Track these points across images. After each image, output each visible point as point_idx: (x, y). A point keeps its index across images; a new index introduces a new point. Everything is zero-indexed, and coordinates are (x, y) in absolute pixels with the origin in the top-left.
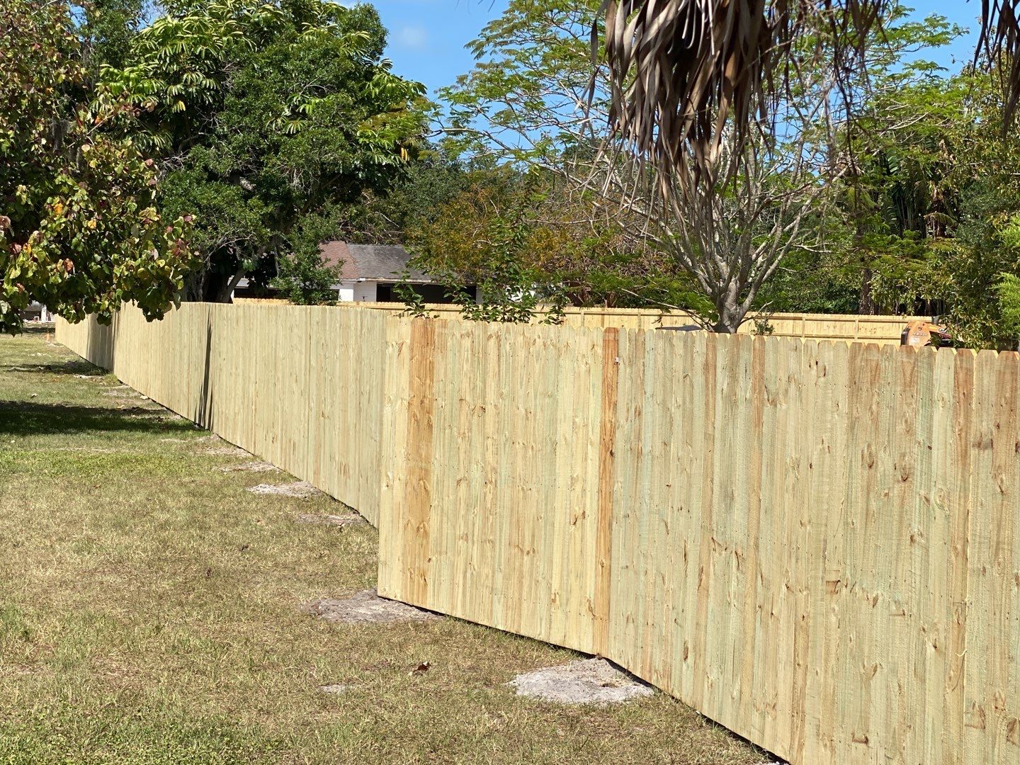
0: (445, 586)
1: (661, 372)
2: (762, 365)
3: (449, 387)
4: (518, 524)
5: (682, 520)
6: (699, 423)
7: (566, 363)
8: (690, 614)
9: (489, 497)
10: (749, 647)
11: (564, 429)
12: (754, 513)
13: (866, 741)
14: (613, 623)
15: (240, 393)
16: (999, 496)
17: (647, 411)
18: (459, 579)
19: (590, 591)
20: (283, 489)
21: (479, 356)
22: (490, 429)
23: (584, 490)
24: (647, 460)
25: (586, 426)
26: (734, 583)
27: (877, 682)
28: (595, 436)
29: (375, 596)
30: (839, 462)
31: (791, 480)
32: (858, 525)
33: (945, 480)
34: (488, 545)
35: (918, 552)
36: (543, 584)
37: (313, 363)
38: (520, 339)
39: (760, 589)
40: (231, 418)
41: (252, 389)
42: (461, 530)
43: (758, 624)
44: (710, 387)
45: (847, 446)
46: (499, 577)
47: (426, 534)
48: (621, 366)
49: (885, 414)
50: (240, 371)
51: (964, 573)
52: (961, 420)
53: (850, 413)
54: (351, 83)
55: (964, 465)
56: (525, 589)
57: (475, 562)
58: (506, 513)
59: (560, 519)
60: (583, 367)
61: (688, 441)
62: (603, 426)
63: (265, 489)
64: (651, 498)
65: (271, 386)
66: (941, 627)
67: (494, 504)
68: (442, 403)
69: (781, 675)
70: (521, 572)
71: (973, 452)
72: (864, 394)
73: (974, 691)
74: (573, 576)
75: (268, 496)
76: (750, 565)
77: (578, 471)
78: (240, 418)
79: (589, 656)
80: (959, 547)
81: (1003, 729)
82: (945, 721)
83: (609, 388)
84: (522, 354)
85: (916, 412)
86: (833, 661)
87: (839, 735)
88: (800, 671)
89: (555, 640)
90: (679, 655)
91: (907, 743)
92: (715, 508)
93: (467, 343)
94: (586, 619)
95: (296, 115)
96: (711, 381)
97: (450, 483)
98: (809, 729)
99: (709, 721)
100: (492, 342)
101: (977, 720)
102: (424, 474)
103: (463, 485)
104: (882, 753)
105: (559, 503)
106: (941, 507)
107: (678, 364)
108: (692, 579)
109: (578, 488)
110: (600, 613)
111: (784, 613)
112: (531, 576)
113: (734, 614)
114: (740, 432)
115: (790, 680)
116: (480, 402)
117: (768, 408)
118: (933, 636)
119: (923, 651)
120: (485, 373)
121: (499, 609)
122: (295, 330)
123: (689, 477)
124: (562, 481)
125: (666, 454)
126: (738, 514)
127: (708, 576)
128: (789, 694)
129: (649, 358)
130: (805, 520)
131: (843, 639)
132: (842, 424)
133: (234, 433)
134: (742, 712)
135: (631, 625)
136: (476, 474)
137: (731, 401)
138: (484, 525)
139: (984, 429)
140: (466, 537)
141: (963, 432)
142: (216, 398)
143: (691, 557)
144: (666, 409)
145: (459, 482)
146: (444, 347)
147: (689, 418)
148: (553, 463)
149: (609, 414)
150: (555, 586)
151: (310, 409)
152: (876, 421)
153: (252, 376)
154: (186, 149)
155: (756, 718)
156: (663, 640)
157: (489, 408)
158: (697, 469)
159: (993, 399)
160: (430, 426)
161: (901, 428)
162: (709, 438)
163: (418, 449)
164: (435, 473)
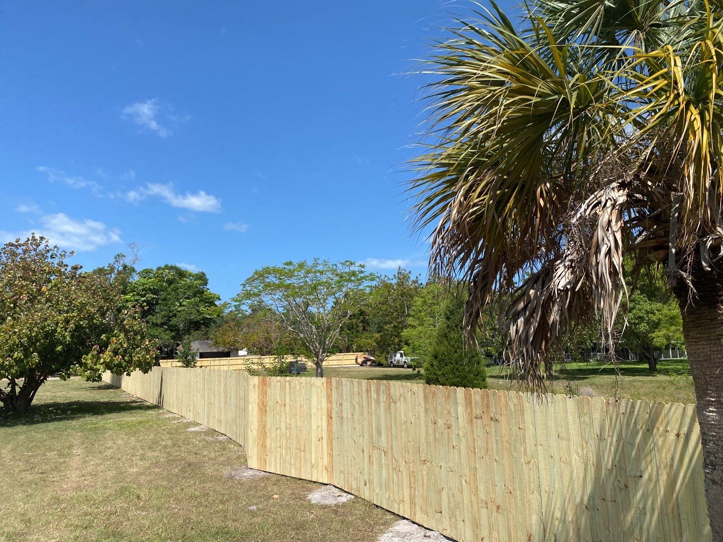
0: (273, 464)
1: (349, 392)
2: (389, 390)
3: (272, 399)
4: (299, 442)
5: (361, 440)
6: (365, 409)
7: (314, 389)
8: (366, 470)
9: (288, 433)
10: (391, 481)
11: (314, 410)
12: (390, 437)
13: (441, 512)
14: (334, 473)
15: (175, 396)
16: (486, 434)
17: (344, 404)
18: (278, 461)
19: (326, 463)
20: (197, 429)
21: (283, 388)
22: (288, 411)
23: (322, 430)
24: (345, 420)
25: (321, 409)
26: (383, 461)
27: (444, 493)
28: (325, 412)
29: (247, 468)
30: (423, 422)
31: (404, 427)
32: (431, 442)
33: (464, 429)
34: (288, 449)
35: (456, 451)
36: (309, 462)
37: (206, 387)
38: (297, 382)
39: (394, 462)
40: (171, 403)
41: (180, 394)
42: (278, 445)
43: (394, 474)
44: (369, 397)
45: (425, 417)
46: (293, 460)
47: (266, 446)
48: (333, 390)
49: (439, 407)
50: (175, 389)
51: (475, 458)
52: (469, 410)
53: (425, 407)
54: (198, 295)
55: (471, 424)
56: (302, 463)
57: (284, 455)
58: (294, 438)
59: (314, 439)
60: (320, 390)
61: (362, 414)
62: (328, 409)
63: (193, 429)
64: (348, 432)
65: (188, 394)
66: (467, 475)
67: (290, 435)
68: (270, 403)
69: (405, 491)
70: (301, 457)
71: (474, 420)
72: (430, 401)
73: (482, 496)
74: (319, 458)
75: (194, 432)
76: (389, 454)
77: (319, 424)
78: (175, 404)
79: (327, 485)
80: (472, 450)
81: (495, 509)
82: (472, 505)
83: (329, 397)
84: (298, 387)
85: (451, 407)
86: (425, 486)
87: (429, 510)
88: (412, 490)
90: (362, 483)
91: (458, 513)
92: (374, 436)
93: (278, 384)
94: (325, 472)
95: (181, 305)
96: (369, 395)
97: (273, 429)
98: (418, 509)
99: (377, 506)
100: (287, 384)
101: (484, 505)
102: (264, 427)
103: (278, 430)
104: (447, 516)
105: (313, 434)
106: (464, 437)
107: (356, 389)
108: (367, 460)
109: (320, 429)
110: (330, 470)
111: (405, 470)
112: (304, 458)
113: (384, 471)
114: (382, 411)
115: (408, 493)
116: (284, 403)
117: (393, 404)
118: (464, 478)
119: (461, 483)
120: (285, 393)
121: (293, 471)
122: (198, 376)
123: (363, 426)
124: (314, 427)
125: (353, 418)
126: (383, 438)
127: (373, 458)
128: (409, 497)
129: (344, 388)
130: (411, 440)
131: (429, 480)
132: (422, 410)
133: (173, 408)
134: (390, 503)
135: (342, 474)
136: (283, 425)
137: (378, 402)
138: (287, 443)
139: (478, 412)
140: (280, 447)
141: (471, 413)
142: (165, 397)
143: (365, 452)
144: (352, 404)
145: (277, 429)
146: (270, 386)
147: (361, 407)
148: (311, 421)
149: (329, 405)
150: (313, 462)
151: (205, 401)
152: (436, 409)
153: (180, 390)
154: (146, 317)
155: (396, 505)
156: (356, 479)
157: (287, 404)
158: (366, 423)
159: (480, 403)
160: (266, 411)
161: (446, 412)
162: (370, 413)
163: (262, 419)
164: (268, 426)
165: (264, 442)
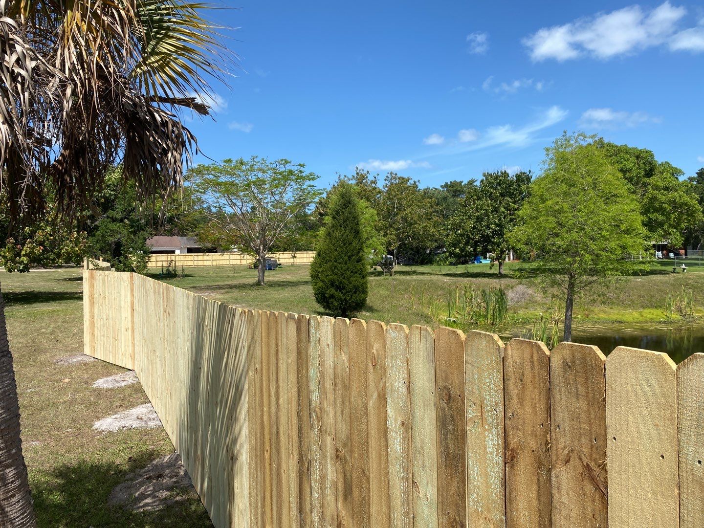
0: (99, 351)
3: (97, 291)
4: (114, 331)
7: (122, 283)
9: (108, 323)
11: (123, 303)
14: (135, 360)
18: (102, 348)
19: (131, 352)
21: (103, 281)
22: (107, 303)
24: (137, 312)
25: (127, 302)
28: (130, 305)
29: (84, 354)
34: (108, 338)
36: (120, 349)
42: (102, 334)
46: (111, 347)
47: (94, 335)
48: (134, 284)
56: (117, 351)
57: (105, 343)
58: (111, 328)
59: (123, 330)
60: (126, 284)
62: (131, 302)
67: (109, 326)
68: (96, 296)
70: (115, 346)
74: (127, 347)
77: (126, 316)
79: (131, 370)
83: (132, 292)
84: (113, 280)
89: (124, 366)
93: (101, 277)
94: (130, 359)
97: (99, 320)
102: (93, 317)
105: (123, 325)
109: (127, 320)
110: (133, 357)
112: (118, 347)
116: (104, 295)
120: (105, 286)
123: (141, 318)
124: (123, 318)
136: (105, 317)
138: (107, 332)
140: (103, 336)
145: (101, 319)
146: (96, 279)
148: (121, 313)
149: (132, 298)
150: (123, 350)
157: (107, 297)
160: (94, 303)
163: (91, 310)
164: (95, 318)
165: (93, 331)
